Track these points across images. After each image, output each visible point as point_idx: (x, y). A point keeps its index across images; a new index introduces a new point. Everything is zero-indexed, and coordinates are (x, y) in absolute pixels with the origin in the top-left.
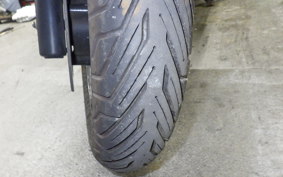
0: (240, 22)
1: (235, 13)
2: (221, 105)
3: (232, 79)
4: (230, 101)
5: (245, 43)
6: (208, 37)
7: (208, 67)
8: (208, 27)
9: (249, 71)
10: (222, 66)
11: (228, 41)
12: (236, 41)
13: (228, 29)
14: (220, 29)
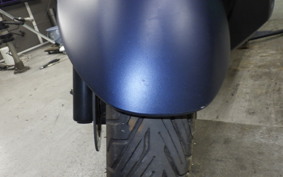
0: (274, 70)
1: (269, 58)
2: (243, 167)
3: (258, 138)
4: (253, 164)
5: (276, 96)
6: (238, 85)
7: (234, 121)
8: (239, 73)
9: (277, 130)
10: (249, 121)
11: (259, 92)
12: (266, 93)
13: (261, 77)
14: (252, 77)
